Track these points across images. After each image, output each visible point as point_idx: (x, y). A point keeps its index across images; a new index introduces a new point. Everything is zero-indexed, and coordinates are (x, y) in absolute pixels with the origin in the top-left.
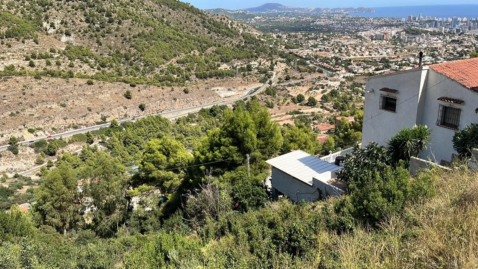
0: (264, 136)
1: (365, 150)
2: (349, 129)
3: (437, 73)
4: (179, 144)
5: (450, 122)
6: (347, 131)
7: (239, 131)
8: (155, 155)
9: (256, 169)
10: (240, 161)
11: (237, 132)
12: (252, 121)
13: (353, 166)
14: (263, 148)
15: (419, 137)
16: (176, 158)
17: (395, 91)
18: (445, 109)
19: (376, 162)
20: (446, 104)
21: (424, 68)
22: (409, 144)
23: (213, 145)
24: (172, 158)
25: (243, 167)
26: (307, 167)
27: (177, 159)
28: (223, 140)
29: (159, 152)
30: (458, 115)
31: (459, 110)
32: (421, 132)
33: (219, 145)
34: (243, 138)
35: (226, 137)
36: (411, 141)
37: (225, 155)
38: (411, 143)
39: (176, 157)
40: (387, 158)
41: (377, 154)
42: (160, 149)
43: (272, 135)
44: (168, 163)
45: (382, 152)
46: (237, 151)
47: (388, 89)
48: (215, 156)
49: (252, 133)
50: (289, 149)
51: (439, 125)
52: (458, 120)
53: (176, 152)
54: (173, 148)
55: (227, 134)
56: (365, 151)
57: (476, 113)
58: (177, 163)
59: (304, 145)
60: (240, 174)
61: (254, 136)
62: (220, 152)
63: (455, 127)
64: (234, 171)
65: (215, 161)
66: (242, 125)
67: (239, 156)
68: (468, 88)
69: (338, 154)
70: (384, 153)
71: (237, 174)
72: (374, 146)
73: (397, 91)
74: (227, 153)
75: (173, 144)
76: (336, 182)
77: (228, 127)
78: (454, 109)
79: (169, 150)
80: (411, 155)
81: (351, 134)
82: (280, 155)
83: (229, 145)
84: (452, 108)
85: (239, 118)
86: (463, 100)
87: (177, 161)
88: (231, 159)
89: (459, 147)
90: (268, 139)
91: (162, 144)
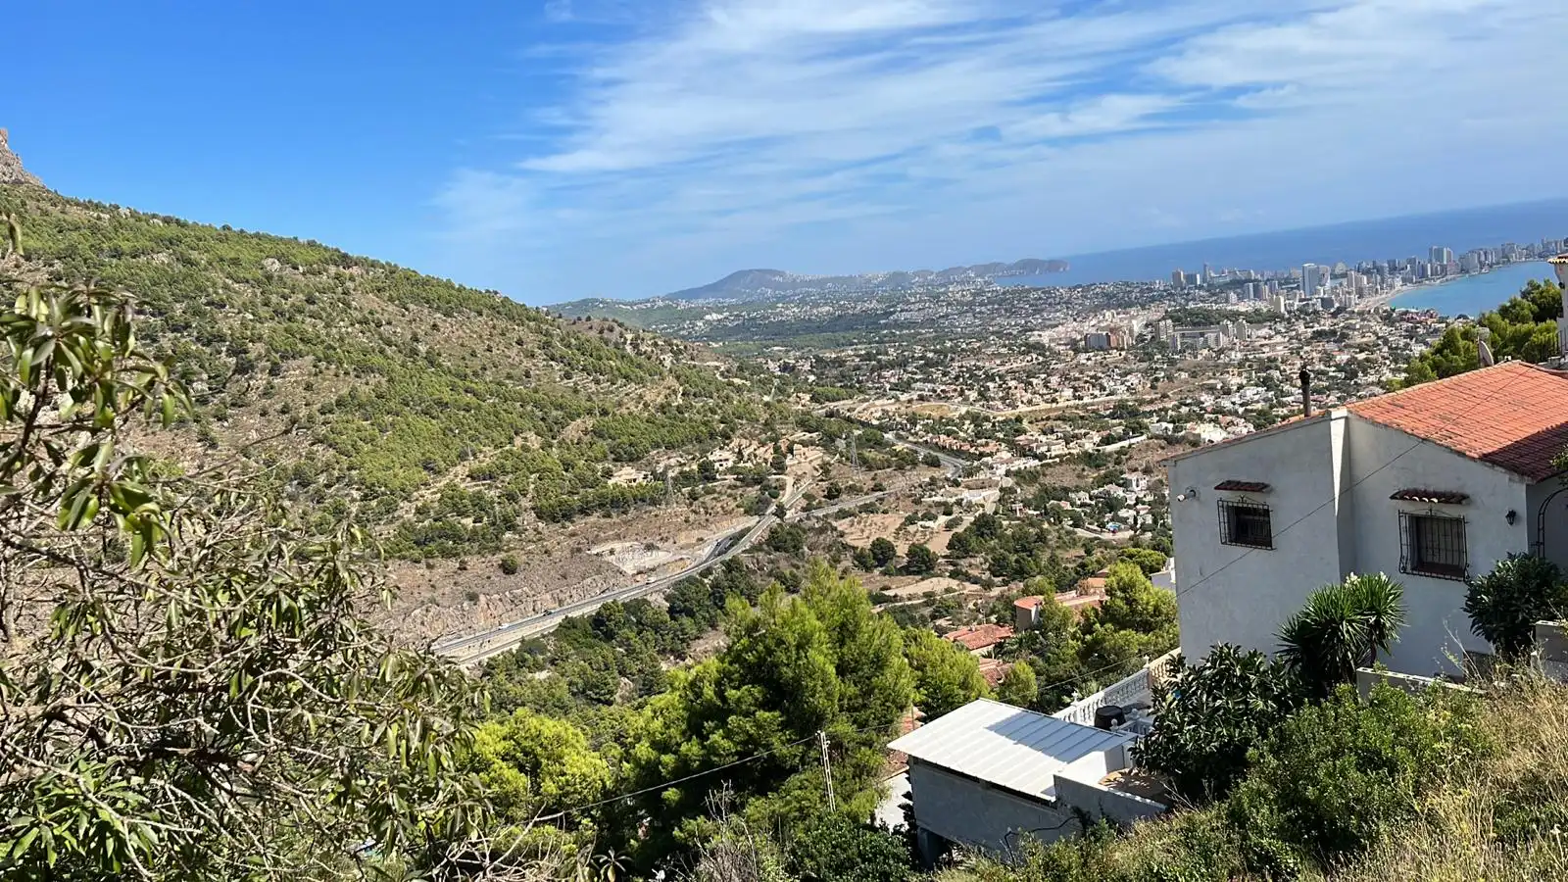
0: (854, 670)
1: (1205, 669)
2: (1098, 625)
3: (1375, 424)
4: (566, 729)
5: (1442, 559)
6: (1091, 633)
7: (784, 658)
8: (492, 774)
9: (844, 779)
10: (795, 756)
11: (776, 665)
12: (818, 624)
13: (1183, 722)
14: (856, 710)
15: (1371, 608)
16: (563, 779)
17: (1260, 488)
18: (1418, 526)
19: (1247, 703)
20: (1419, 508)
21: (1335, 414)
22: (1348, 631)
23: (700, 717)
24: (547, 779)
25: (803, 777)
26: (1024, 749)
27: (567, 781)
28: (732, 693)
29: (504, 764)
30: (1460, 536)
31: (1459, 522)
32: (1373, 594)
33: (719, 713)
34: (797, 679)
35: (742, 683)
36: (1350, 622)
37: (744, 743)
38: (1353, 627)
39: (564, 774)
40: (1276, 684)
41: (1243, 678)
42: (507, 754)
43: (879, 663)
44: (538, 798)
45: (1258, 668)
46: (784, 726)
47: (1239, 483)
48: (712, 750)
49: (822, 658)
50: (950, 699)
51: (1409, 570)
52: (1462, 552)
53: (558, 759)
54: (550, 747)
55: (741, 675)
56: (1208, 672)
57: (1511, 524)
58: (566, 795)
60: (799, 802)
61: (831, 669)
62: (728, 736)
63: (1455, 570)
64: (776, 795)
65: (713, 765)
66: (791, 639)
67: (789, 741)
68: (1473, 459)
69: (1096, 699)
70: (1265, 672)
71: (788, 803)
72: (1229, 653)
73: (1265, 486)
74: (751, 736)
75: (546, 733)
76: (1126, 783)
77: (747, 650)
78: (1445, 520)
79: (535, 756)
80: (1358, 666)
81: (1104, 640)
82: (925, 720)
83: (752, 708)
84: (1439, 519)
85: (779, 620)
86: (1467, 491)
87: (568, 788)
88: (765, 755)
89: (1491, 623)
90: (869, 678)
91: (511, 738)
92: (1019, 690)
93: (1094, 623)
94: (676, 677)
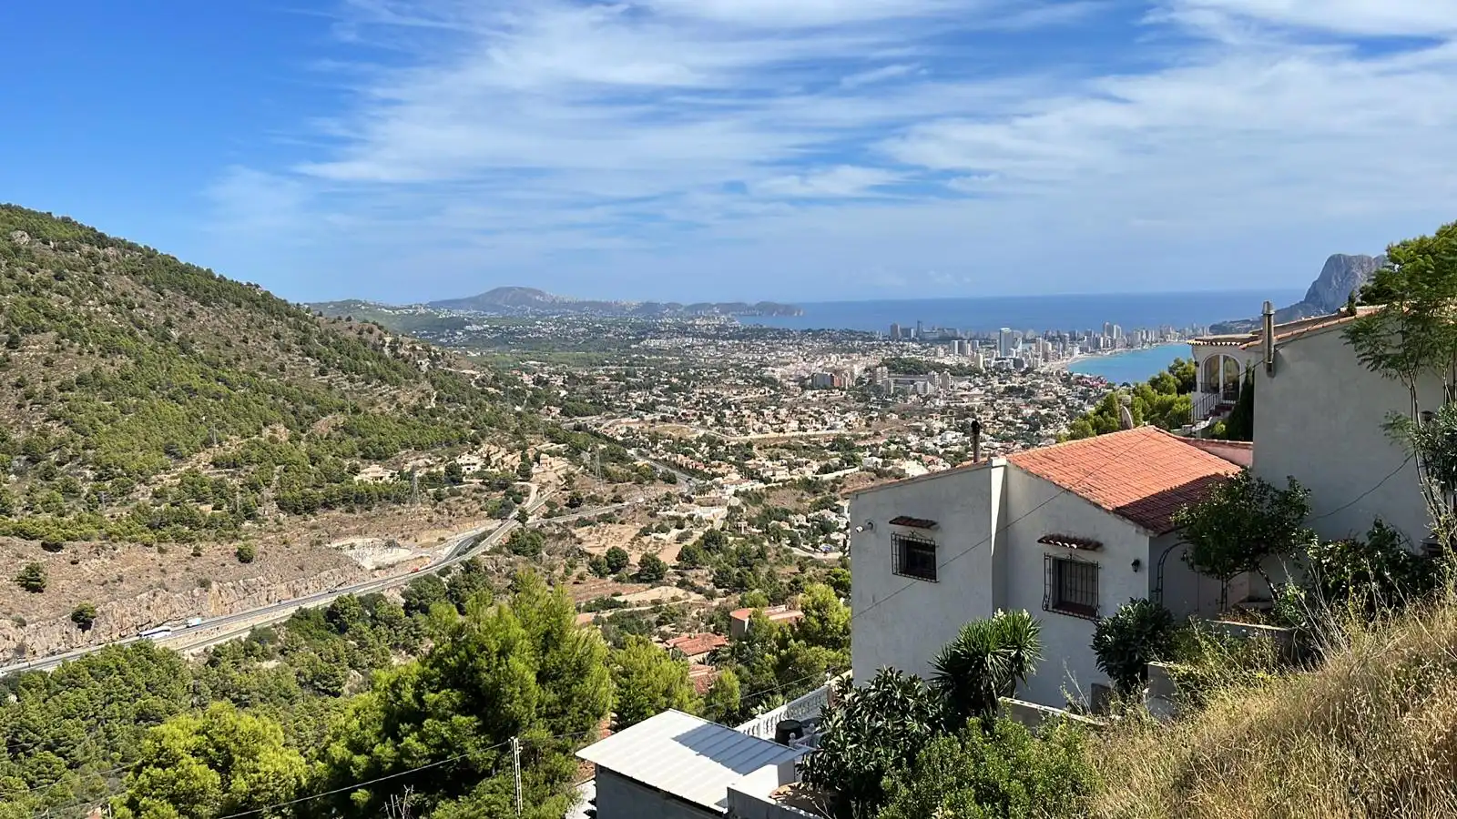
0: (556, 678)
1: (870, 691)
2: (792, 640)
3: (1028, 473)
4: (265, 725)
5: (1077, 599)
6: (786, 648)
7: (484, 664)
8: (179, 770)
9: (536, 784)
10: (489, 760)
11: (476, 671)
12: (523, 631)
13: (846, 741)
14: (554, 716)
15: (1014, 642)
16: (255, 776)
17: (929, 525)
18: (1060, 568)
19: (904, 725)
20: (1061, 552)
21: (995, 462)
22: (992, 663)
23: (397, 719)
24: (238, 776)
25: (495, 781)
26: (705, 760)
27: (260, 778)
28: (430, 697)
29: (193, 760)
30: (1094, 579)
31: (1094, 567)
32: (1015, 628)
33: (416, 716)
34: (496, 685)
35: (442, 686)
36: (994, 654)
37: (438, 747)
38: (996, 659)
39: (256, 771)
40: (931, 708)
41: (903, 701)
42: (199, 749)
43: (581, 671)
44: (226, 795)
45: (917, 693)
46: (479, 731)
47: (910, 519)
48: (406, 753)
49: (522, 666)
50: (641, 710)
51: (1050, 608)
52: (1094, 594)
53: (253, 756)
54: (245, 743)
55: (442, 679)
56: (872, 694)
57: (1136, 571)
58: (257, 792)
59: (665, 699)
60: (488, 806)
61: (532, 677)
62: (422, 739)
63: (1089, 611)
64: (466, 798)
65: (405, 768)
66: (494, 646)
67: (483, 746)
68: (1107, 511)
69: (780, 712)
70: (922, 696)
71: (478, 806)
72: (892, 677)
73: (934, 524)
74: (445, 739)
75: (243, 727)
76: (794, 797)
77: (448, 654)
78: (1081, 563)
79: (228, 752)
80: (999, 695)
81: (797, 656)
82: (616, 729)
83: (450, 712)
84: (1077, 564)
85: (483, 626)
86: (1101, 539)
87: (260, 786)
88: (458, 758)
89: (1112, 661)
90: (569, 686)
91: (205, 733)
92: (723, 697)
93: (790, 638)
94: (379, 678)
